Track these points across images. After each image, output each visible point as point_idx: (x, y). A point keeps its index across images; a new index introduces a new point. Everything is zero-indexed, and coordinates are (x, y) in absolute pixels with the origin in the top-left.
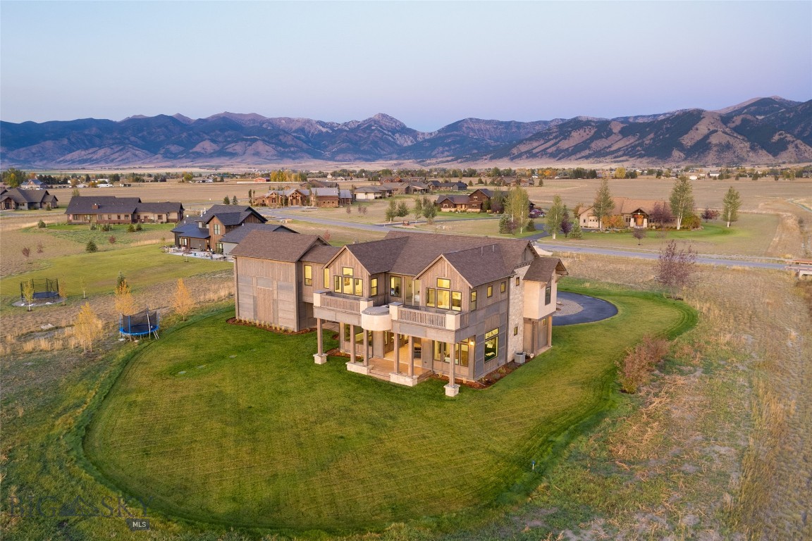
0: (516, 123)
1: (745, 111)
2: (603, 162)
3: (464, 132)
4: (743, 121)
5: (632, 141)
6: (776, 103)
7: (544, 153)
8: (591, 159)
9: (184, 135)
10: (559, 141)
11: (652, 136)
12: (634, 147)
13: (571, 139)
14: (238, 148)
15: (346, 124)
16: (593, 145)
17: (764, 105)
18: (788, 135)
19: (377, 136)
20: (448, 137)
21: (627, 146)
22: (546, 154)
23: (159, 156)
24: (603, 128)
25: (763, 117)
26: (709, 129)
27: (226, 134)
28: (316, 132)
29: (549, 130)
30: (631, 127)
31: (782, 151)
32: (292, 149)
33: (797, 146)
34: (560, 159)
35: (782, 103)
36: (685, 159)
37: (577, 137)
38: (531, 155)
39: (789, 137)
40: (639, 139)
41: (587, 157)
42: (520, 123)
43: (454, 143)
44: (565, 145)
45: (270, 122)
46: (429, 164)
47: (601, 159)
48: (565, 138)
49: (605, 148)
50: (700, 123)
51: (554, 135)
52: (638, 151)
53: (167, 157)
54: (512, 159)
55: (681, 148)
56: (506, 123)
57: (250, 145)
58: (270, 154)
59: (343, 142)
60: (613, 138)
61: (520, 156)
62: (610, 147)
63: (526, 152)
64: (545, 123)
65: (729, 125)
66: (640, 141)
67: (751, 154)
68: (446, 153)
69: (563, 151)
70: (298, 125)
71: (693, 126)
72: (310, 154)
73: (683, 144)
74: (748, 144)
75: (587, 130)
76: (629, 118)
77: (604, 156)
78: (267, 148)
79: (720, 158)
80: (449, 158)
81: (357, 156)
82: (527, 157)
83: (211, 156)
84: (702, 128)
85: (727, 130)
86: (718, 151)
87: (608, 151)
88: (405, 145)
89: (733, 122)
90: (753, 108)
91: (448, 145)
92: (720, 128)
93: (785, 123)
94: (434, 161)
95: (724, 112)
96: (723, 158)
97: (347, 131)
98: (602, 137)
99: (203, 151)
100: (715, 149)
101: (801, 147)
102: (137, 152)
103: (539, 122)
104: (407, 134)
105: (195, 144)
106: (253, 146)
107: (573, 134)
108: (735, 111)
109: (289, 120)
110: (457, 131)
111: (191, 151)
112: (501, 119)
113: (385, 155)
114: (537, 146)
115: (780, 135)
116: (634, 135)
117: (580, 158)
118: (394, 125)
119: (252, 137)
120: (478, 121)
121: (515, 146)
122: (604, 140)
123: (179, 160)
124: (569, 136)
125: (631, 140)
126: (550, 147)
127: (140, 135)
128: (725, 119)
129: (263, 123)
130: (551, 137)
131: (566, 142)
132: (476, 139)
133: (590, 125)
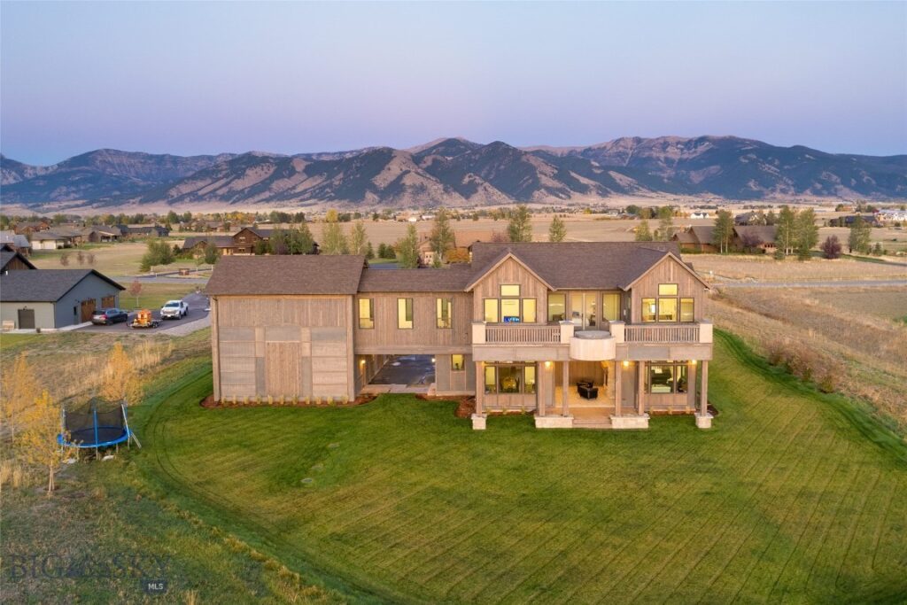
0: (171, 157)
1: (434, 151)
2: (287, 206)
3: (98, 168)
4: (434, 161)
5: (319, 181)
7: (212, 195)
10: (231, 181)
11: (341, 175)
12: (322, 188)
13: (246, 179)
16: (274, 186)
17: (451, 145)
20: (74, 173)
21: (314, 187)
22: (216, 196)
24: (283, 166)
25: (451, 158)
26: (401, 170)
29: (216, 166)
30: (316, 166)
31: (473, 193)
33: (485, 189)
34: (234, 202)
35: (468, 145)
36: (380, 202)
37: (253, 176)
38: (196, 197)
40: (326, 179)
41: (267, 200)
42: (176, 157)
43: (84, 181)
44: (238, 185)
46: (48, 210)
47: (285, 202)
48: (238, 177)
49: (289, 189)
50: (392, 162)
51: (224, 172)
52: (328, 192)
54: (170, 203)
55: (375, 190)
56: (157, 156)
60: (297, 178)
61: (181, 199)
62: (294, 188)
63: (188, 194)
64: (210, 158)
65: (421, 165)
66: (328, 182)
67: (445, 196)
68: (72, 195)
69: (238, 192)
71: (385, 165)
73: (376, 185)
74: (441, 186)
75: (265, 168)
76: (311, 155)
77: (289, 199)
79: (415, 201)
82: (191, 201)
84: (394, 169)
85: (420, 170)
86: (412, 193)
87: (292, 192)
88: (5, 183)
89: (425, 162)
90: (441, 149)
91: (75, 184)
92: (413, 168)
93: (472, 165)
94: (56, 205)
95: (413, 152)
96: (418, 201)
98: (283, 177)
100: (410, 191)
101: (489, 189)
103: (202, 157)
104: (7, 167)
107: (248, 172)
108: (424, 151)
110: (87, 165)
112: (151, 152)
114: (204, 186)
115: (470, 177)
116: (321, 175)
117: (259, 201)
120: (117, 153)
121: (173, 186)
122: (286, 179)
124: (243, 174)
125: (317, 181)
126: (221, 187)
128: (417, 158)
130: (220, 176)
131: (240, 181)
132: (115, 176)
133: (269, 162)
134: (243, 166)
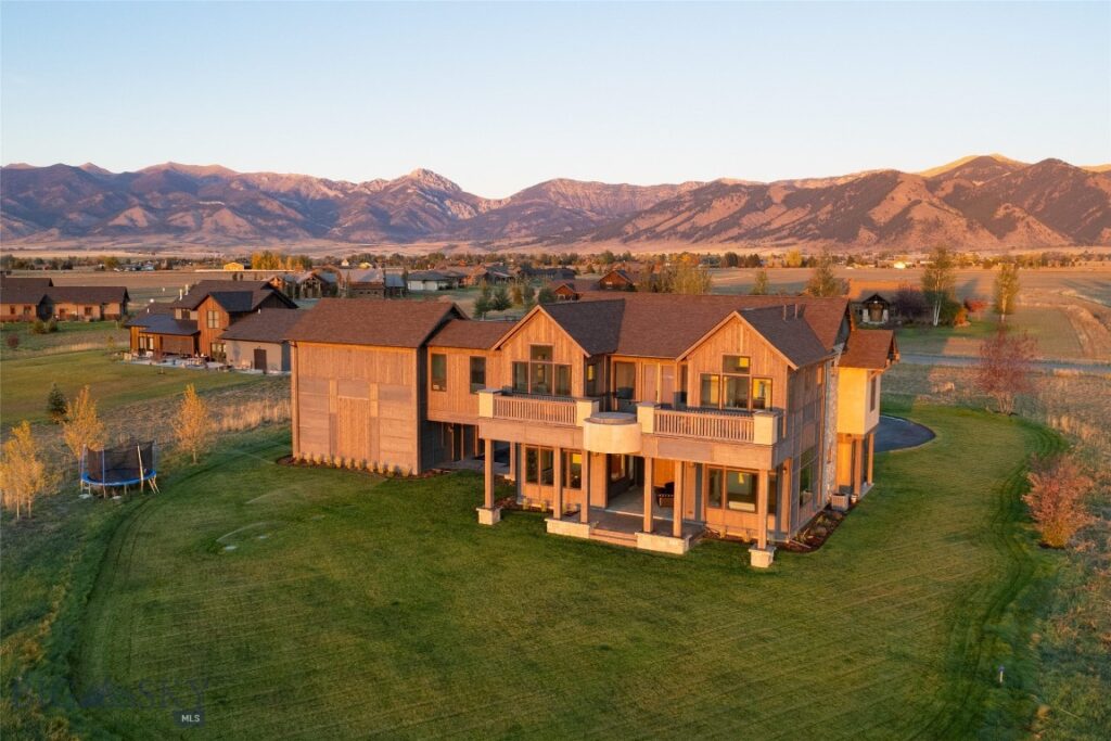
0: (628, 186)
1: (958, 174)
2: (760, 246)
3: (551, 200)
4: (957, 188)
5: (801, 215)
6: (998, 163)
7: (672, 232)
8: (742, 242)
9: (100, 197)
10: (695, 214)
11: (829, 207)
12: (804, 224)
13: (712, 212)
14: (189, 220)
15: (366, 185)
16: (745, 221)
17: (982, 166)
18: (1017, 209)
19: (416, 205)
20: (527, 206)
21: (794, 222)
22: (675, 234)
23: (55, 231)
24: (758, 196)
25: (981, 183)
26: (909, 199)
27: (171, 196)
28: (318, 197)
29: (679, 197)
30: (798, 195)
31: (1010, 231)
32: (280, 223)
33: (1029, 227)
34: (696, 241)
35: (1006, 165)
36: (878, 242)
37: (720, 209)
38: (654, 235)
39: (1018, 213)
40: (810, 212)
41: (736, 239)
42: (636, 187)
43: (536, 215)
44: (703, 220)
45: (244, 180)
46: (499, 248)
47: (757, 242)
48: (703, 211)
49: (763, 225)
50: (897, 189)
51: (687, 205)
52: (810, 230)
53: (69, 233)
54: (625, 241)
55: (871, 225)
56: (614, 186)
57: (210, 215)
58: (242, 229)
59: (362, 212)
60: (773, 210)
61: (636, 236)
62: (769, 223)
63: (646, 231)
64: (673, 187)
65: (936, 193)
66: (813, 215)
67: (968, 235)
68: (524, 232)
69: (701, 228)
70: (291, 185)
71: (887, 194)
72: (308, 231)
73: (873, 220)
74: (963, 221)
75: (735, 199)
76: (795, 181)
77: (762, 238)
78: (240, 220)
79: (925, 240)
80: (529, 239)
81: (383, 234)
82: (648, 239)
83: (145, 231)
84: (900, 198)
85: (935, 200)
87: (766, 229)
88: (460, 216)
89: (943, 189)
90: (967, 170)
91: (526, 218)
92: (925, 197)
93: (1011, 192)
94: (505, 242)
95: (928, 176)
97: (367, 195)
98: (757, 209)
99: (130, 224)
100: (919, 227)
101: (1035, 226)
102: (16, 224)
103: (664, 187)
104: (462, 201)
105: (116, 212)
106: (215, 217)
107: (715, 203)
108: (942, 174)
109: (275, 178)
110: (541, 197)
111: (111, 224)
112: (606, 182)
113: (429, 232)
114: (663, 221)
115: (1007, 208)
116: (804, 207)
117: (726, 240)
118: (442, 187)
119: (213, 203)
120: (572, 183)
121: (629, 221)
122: (760, 213)
123: (90, 238)
124: (709, 206)
125: (799, 214)
126: (682, 222)
127: (21, 195)
128: (932, 184)
129: (232, 181)
130: (682, 208)
131: (705, 215)
132: (568, 210)
133: (740, 191)
134: (710, 197)
